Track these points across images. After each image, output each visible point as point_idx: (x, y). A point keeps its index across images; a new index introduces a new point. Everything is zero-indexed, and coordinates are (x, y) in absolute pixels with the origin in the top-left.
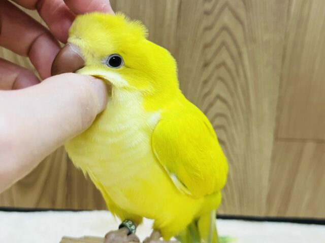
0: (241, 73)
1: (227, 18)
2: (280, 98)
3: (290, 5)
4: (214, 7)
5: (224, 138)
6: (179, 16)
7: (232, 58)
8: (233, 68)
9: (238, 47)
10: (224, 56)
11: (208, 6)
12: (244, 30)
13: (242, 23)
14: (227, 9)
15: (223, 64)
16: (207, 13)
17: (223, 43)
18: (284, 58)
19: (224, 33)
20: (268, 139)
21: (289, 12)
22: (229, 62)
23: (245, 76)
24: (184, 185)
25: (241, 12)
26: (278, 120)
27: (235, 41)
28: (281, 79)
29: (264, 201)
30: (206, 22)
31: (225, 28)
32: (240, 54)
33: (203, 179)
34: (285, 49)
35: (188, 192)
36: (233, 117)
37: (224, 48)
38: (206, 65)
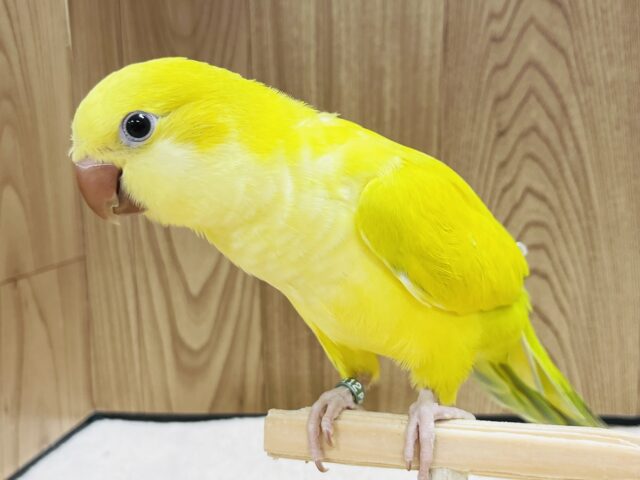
0: (570, 144)
1: (534, 46)
4: (509, 28)
6: (445, 50)
7: (551, 117)
8: (553, 136)
9: (559, 97)
10: (535, 114)
11: (497, 28)
12: (568, 64)
13: (562, 51)
15: (535, 129)
16: (496, 40)
17: (531, 91)
19: (530, 72)
22: (545, 125)
27: (553, 87)
30: (497, 56)
31: (532, 64)
32: (564, 108)
33: (458, 278)
36: (560, 226)
37: (533, 100)
38: (501, 134)
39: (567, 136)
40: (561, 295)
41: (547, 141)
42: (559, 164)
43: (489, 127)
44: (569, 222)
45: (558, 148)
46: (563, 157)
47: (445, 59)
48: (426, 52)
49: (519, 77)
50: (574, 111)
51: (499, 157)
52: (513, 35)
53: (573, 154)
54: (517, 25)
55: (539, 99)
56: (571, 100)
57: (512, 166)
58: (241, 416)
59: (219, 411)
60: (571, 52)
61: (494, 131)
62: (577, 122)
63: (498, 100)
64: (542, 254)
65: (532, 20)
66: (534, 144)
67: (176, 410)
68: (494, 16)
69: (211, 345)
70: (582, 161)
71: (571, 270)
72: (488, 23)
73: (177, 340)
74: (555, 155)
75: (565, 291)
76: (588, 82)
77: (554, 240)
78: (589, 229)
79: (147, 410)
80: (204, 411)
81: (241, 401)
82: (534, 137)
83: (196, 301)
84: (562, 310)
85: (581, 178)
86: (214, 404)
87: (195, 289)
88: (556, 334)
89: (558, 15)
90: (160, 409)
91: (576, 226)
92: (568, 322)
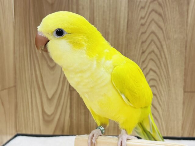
0: (163, 56)
1: (153, 27)
2: (185, 69)
3: (187, 18)
4: (146, 22)
5: (156, 92)
6: (127, 27)
7: (158, 48)
8: (158, 54)
9: (160, 42)
10: (153, 47)
11: (143, 21)
12: (163, 33)
13: (162, 29)
14: (153, 22)
15: (153, 51)
16: (142, 25)
17: (152, 40)
18: (186, 47)
19: (152, 35)
20: (180, 92)
21: (187, 22)
23: (166, 58)
24: (129, 100)
25: (161, 24)
26: (185, 81)
27: (159, 39)
28: (185, 58)
29: (180, 128)
30: (143, 30)
31: (153, 32)
32: (162, 46)
33: (138, 97)
34: (186, 41)
35: (131, 105)
36: (160, 80)
38: (143, 52)
39: (162, 54)
40: (160, 101)
41: (156, 55)
42: (160, 62)
43: (140, 50)
44: (163, 79)
45: (160, 57)
46: (161, 60)
47: (127, 30)
48: (122, 27)
49: (149, 36)
50: (165, 47)
51: (142, 60)
52: (147, 24)
53: (164, 59)
54: (149, 21)
55: (154, 43)
56: (164, 43)
57: (146, 62)
58: (63, 135)
59: (56, 134)
60: (164, 29)
61: (141, 51)
62: (165, 50)
63: (143, 42)
64: (154, 88)
65: (153, 20)
66: (153, 56)
67: (43, 133)
68: (142, 18)
69: (54, 113)
70: (166, 61)
71: (163, 93)
72: (140, 20)
73: (44, 112)
74: (159, 59)
75: (161, 99)
76: (169, 38)
77: (158, 84)
78: (168, 81)
79: (33, 133)
80: (51, 134)
81: (63, 131)
82: (153, 54)
83: (50, 100)
84: (160, 105)
85: (166, 66)
86: (54, 132)
87: (50, 96)
88: (158, 112)
89: (161, 19)
90: (38, 133)
91: (165, 80)
92: (162, 109)
